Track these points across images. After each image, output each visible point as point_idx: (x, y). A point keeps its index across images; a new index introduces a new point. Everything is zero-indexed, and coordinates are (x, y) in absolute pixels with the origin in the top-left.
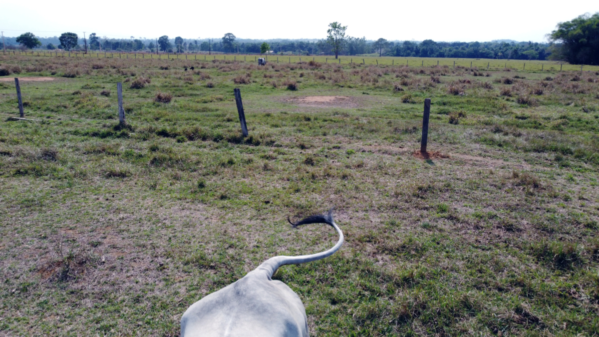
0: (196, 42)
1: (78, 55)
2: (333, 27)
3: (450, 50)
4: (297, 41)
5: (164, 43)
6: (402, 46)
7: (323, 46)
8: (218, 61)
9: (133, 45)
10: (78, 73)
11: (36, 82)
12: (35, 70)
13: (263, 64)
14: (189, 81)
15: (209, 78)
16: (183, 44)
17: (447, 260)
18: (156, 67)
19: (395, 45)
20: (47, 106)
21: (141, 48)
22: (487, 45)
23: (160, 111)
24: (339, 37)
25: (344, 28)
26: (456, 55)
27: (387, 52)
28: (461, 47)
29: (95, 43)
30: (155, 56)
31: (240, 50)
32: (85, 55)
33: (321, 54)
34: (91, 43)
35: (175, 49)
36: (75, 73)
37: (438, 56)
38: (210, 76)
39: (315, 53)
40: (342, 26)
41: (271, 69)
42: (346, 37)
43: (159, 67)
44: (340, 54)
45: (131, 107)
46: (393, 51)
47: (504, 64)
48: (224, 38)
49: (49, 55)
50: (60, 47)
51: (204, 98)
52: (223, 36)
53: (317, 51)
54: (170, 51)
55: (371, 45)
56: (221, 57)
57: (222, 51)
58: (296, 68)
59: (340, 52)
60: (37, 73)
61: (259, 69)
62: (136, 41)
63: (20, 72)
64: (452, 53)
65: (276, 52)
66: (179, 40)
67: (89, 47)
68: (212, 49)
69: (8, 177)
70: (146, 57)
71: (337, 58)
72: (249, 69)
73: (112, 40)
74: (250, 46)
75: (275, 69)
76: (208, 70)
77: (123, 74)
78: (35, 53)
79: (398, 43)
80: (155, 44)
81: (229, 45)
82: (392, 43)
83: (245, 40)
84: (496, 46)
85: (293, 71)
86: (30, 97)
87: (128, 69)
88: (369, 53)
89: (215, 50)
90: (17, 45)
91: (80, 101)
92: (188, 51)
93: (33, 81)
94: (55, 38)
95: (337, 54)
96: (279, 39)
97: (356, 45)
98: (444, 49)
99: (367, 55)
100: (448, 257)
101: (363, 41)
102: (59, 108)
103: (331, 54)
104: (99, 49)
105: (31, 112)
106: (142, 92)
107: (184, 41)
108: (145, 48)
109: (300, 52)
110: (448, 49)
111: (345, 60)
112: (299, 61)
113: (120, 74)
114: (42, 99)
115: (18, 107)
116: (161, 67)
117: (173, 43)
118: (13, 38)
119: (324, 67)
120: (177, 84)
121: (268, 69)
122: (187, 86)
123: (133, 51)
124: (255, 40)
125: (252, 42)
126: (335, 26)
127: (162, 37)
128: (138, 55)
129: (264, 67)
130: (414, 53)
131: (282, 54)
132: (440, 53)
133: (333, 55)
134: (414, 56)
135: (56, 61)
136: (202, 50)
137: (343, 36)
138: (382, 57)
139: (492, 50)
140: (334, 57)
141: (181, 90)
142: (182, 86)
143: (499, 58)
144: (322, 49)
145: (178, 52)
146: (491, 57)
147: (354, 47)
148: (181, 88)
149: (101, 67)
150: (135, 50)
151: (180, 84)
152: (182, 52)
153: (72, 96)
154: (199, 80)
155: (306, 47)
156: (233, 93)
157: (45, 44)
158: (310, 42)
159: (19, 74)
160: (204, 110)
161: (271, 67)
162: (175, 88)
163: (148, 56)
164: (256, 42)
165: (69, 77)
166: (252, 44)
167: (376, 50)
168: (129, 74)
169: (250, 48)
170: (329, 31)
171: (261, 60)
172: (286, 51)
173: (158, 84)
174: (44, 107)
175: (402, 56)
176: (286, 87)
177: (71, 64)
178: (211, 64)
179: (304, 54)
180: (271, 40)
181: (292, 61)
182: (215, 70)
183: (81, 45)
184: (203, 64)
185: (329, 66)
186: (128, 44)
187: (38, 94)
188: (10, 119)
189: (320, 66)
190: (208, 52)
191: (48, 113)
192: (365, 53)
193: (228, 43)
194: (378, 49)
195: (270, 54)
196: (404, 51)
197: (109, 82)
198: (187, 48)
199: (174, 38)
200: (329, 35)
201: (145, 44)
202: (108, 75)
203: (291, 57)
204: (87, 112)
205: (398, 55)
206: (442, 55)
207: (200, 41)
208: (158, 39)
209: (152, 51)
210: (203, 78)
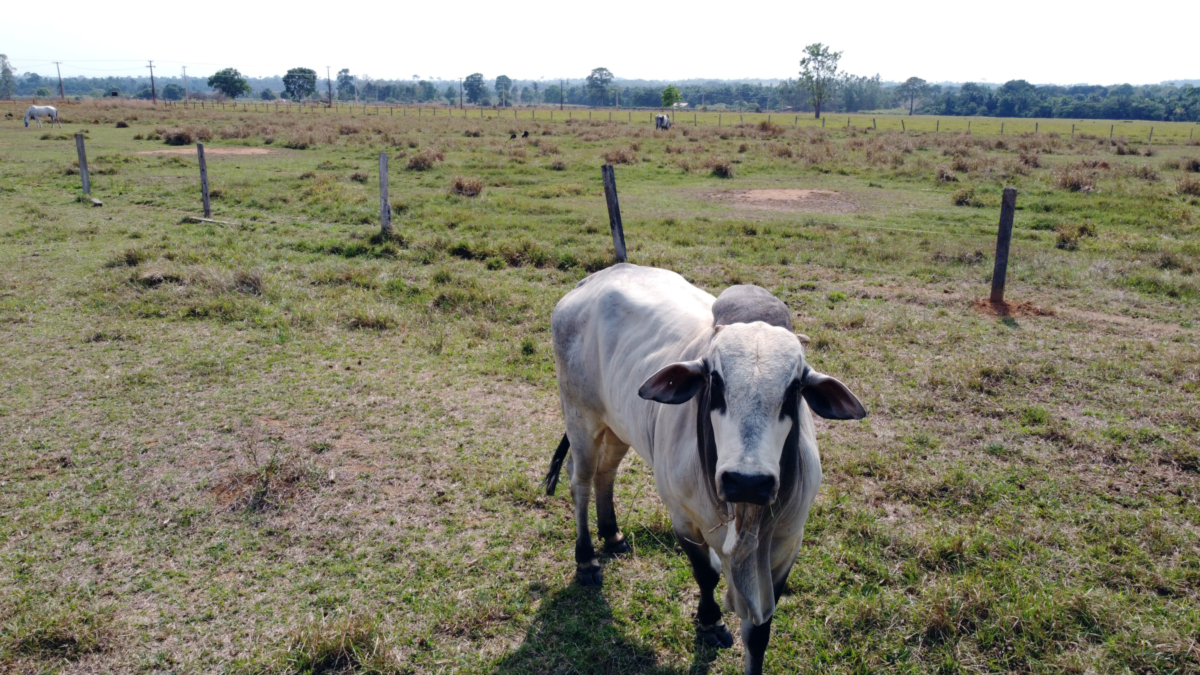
0: (535, 85)
1: (315, 110)
2: (813, 53)
3: (1065, 103)
4: (736, 83)
5: (474, 88)
6: (958, 95)
7: (790, 92)
8: (576, 121)
9: (417, 91)
10: (312, 141)
11: (236, 155)
12: (236, 135)
13: (665, 128)
14: (518, 158)
15: (555, 151)
16: (511, 89)
17: (1040, 523)
18: (457, 132)
19: (943, 92)
20: (252, 198)
21: (432, 97)
22: (1150, 92)
23: (459, 212)
24: (824, 74)
25: (836, 55)
26: (1077, 113)
27: (926, 105)
28: (1090, 95)
29: (347, 88)
30: (457, 113)
31: (620, 102)
32: (328, 110)
33: (786, 110)
34: (340, 88)
35: (495, 100)
36: (308, 141)
37: (1036, 115)
38: (560, 149)
39: (773, 108)
40: (831, 51)
41: (681, 136)
42: (838, 76)
43: (463, 132)
44: (824, 110)
45: (405, 203)
46: (939, 104)
47: (1188, 132)
48: (590, 78)
49: (264, 109)
50: (283, 96)
51: (544, 189)
52: (589, 74)
53: (776, 103)
54: (486, 104)
55: (891, 91)
56: (582, 113)
57: (585, 103)
58: (732, 135)
59: (826, 105)
60: (240, 140)
61: (656, 136)
62: (422, 83)
63: (210, 138)
64: (1069, 108)
65: (692, 105)
66: (503, 82)
67: (337, 95)
68: (566, 100)
69: (174, 321)
70: (438, 114)
71: (817, 116)
72: (637, 135)
73: (378, 81)
74: (642, 93)
75: (689, 137)
76: (556, 139)
77: (395, 144)
78: (240, 106)
79: (951, 88)
80: (457, 90)
81: (599, 92)
82: (937, 88)
83: (632, 81)
84: (1170, 94)
85: (725, 142)
86: (223, 183)
87: (404, 135)
88: (887, 107)
89: (572, 102)
90: (210, 92)
91: (311, 190)
92: (519, 102)
93: (232, 155)
94: (276, 78)
95: (818, 108)
96: (700, 80)
97: (860, 92)
98: (1051, 100)
99: (881, 111)
100: (1043, 517)
101: (874, 83)
102: (275, 203)
103: (806, 109)
104: (354, 99)
105: (224, 208)
106: (428, 177)
107: (513, 84)
108: (439, 97)
109: (741, 104)
110: (1060, 100)
111: (834, 121)
112: (739, 123)
113: (389, 144)
114: (245, 185)
115: (202, 200)
116: (467, 132)
117: (492, 88)
118: (203, 79)
119: (789, 134)
120: (493, 164)
121: (674, 137)
122: (512, 167)
123: (416, 102)
124: (652, 82)
125: (646, 86)
126: (815, 51)
127: (472, 76)
128: (426, 111)
129: (666, 132)
130: (984, 108)
131: (705, 110)
132: (1042, 108)
133: (810, 111)
134: (985, 115)
135: (274, 121)
136: (547, 101)
137: (833, 72)
138: (914, 116)
139: (1162, 101)
140: (813, 114)
141: (501, 174)
142: (503, 167)
143: (1176, 120)
144: (788, 99)
145: (501, 104)
146: (1158, 118)
147: (855, 96)
148: (501, 171)
149: (355, 132)
150: (420, 101)
151: (500, 164)
152: (508, 105)
153: (299, 182)
154: (537, 156)
155: (755, 95)
156: (601, 181)
157: (259, 90)
158: (764, 85)
159: (208, 141)
160: (543, 211)
161: (681, 133)
162: (491, 170)
163: (444, 112)
164: (654, 86)
165: (295, 148)
166: (645, 89)
167: (901, 103)
168: (405, 144)
169: (641, 96)
170: (803, 62)
171: (662, 119)
172: (712, 103)
173: (458, 163)
174: (248, 201)
175: (958, 114)
176: (710, 171)
177: (302, 125)
178: (562, 127)
179: (750, 109)
180: (684, 81)
181: (725, 122)
182: (568, 138)
183: (322, 92)
184: (546, 127)
185: (801, 131)
186: (408, 90)
187: (239, 177)
188: (187, 221)
189: (781, 131)
190: (559, 105)
191: (253, 212)
192: (879, 107)
193: (597, 86)
194: (906, 100)
195: (680, 109)
196: (963, 104)
197: (368, 158)
198: (519, 98)
199: (495, 78)
200: (803, 71)
201: (440, 90)
202: (366, 146)
203: (723, 114)
204: (324, 210)
205: (949, 111)
206: (1046, 113)
207: (544, 84)
208: (464, 80)
209: (452, 103)
210: (545, 153)
